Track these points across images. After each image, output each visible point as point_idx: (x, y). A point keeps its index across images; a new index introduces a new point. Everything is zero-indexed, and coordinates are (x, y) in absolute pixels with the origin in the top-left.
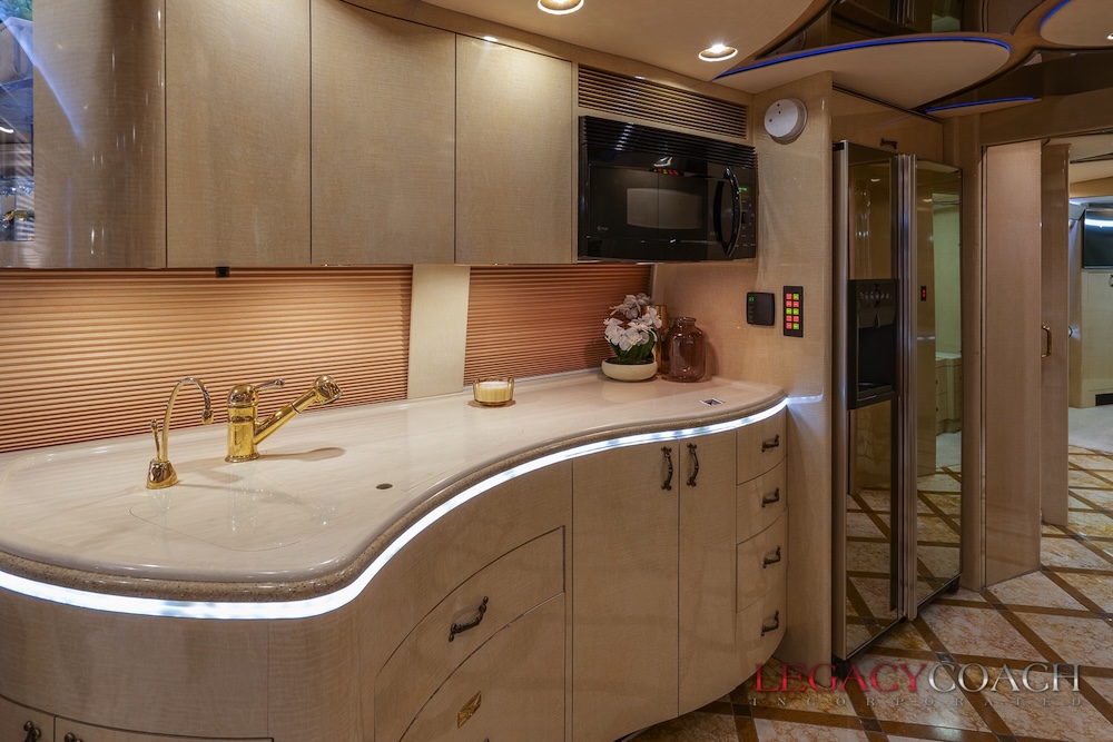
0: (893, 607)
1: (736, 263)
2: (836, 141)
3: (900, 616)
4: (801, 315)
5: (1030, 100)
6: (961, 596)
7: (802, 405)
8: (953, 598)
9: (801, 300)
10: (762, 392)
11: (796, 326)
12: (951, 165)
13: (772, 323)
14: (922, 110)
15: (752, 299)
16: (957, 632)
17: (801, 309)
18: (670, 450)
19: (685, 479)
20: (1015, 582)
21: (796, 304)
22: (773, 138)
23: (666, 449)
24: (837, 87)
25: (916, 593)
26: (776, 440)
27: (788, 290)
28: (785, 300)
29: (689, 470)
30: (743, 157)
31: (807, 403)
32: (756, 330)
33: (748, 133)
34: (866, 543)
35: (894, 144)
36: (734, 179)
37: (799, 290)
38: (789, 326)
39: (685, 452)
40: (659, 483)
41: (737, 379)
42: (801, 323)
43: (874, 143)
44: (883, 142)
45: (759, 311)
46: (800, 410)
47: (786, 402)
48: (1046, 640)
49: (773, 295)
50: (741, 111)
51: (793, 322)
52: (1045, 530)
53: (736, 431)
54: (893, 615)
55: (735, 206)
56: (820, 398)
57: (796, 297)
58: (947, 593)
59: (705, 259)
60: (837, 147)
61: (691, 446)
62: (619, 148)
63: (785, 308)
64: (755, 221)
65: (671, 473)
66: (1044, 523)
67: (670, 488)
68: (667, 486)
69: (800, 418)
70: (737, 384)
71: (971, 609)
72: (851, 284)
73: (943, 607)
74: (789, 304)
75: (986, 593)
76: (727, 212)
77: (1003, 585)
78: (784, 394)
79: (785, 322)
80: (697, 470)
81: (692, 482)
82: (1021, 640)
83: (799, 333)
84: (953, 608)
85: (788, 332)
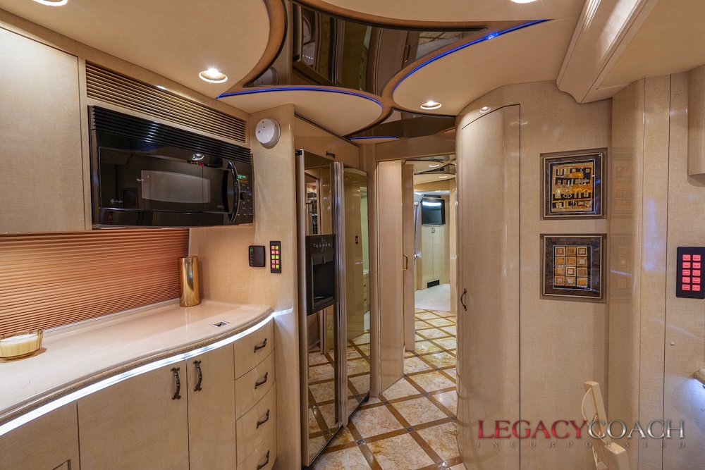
0: (337, 421)
1: (241, 226)
2: (297, 149)
3: (340, 426)
4: (280, 260)
5: (395, 139)
6: (370, 402)
7: (282, 316)
8: (367, 404)
9: (280, 250)
10: (258, 310)
11: (277, 267)
12: (363, 170)
13: (264, 265)
14: (348, 137)
15: (252, 250)
16: (368, 424)
17: (280, 255)
18: (179, 369)
19: (192, 386)
20: (393, 387)
21: (277, 252)
22: (261, 143)
23: (175, 370)
24: (297, 115)
25: (347, 408)
26: (265, 342)
27: (273, 243)
28: (271, 250)
29: (195, 380)
30: (244, 156)
31: (284, 314)
32: (256, 270)
33: (246, 139)
34: (328, 383)
35: (334, 156)
36: (234, 170)
37: (278, 243)
38: (273, 267)
39: (192, 367)
40: (171, 395)
41: (245, 303)
42: (280, 264)
43: (323, 154)
44: (327, 154)
45: (256, 257)
46: (281, 320)
47: (274, 315)
48: (404, 416)
49: (264, 247)
50: (241, 124)
51: (275, 264)
52: (407, 354)
53: (233, 344)
54: (336, 426)
55: (235, 188)
56: (291, 310)
57: (277, 248)
58: (364, 402)
59: (221, 223)
60: (298, 153)
61: (197, 363)
62: (149, 140)
63: (271, 255)
64: (251, 199)
65: (179, 387)
66: (406, 351)
67: (179, 397)
68: (177, 396)
69: (281, 325)
70: (244, 307)
71: (374, 408)
72: (308, 238)
73: (362, 411)
74: (273, 252)
75: (381, 397)
76: (230, 192)
77: (388, 390)
78: (271, 310)
79: (271, 264)
80: (201, 379)
81: (198, 388)
82: (394, 419)
83: (279, 271)
84: (367, 410)
85: (273, 271)
